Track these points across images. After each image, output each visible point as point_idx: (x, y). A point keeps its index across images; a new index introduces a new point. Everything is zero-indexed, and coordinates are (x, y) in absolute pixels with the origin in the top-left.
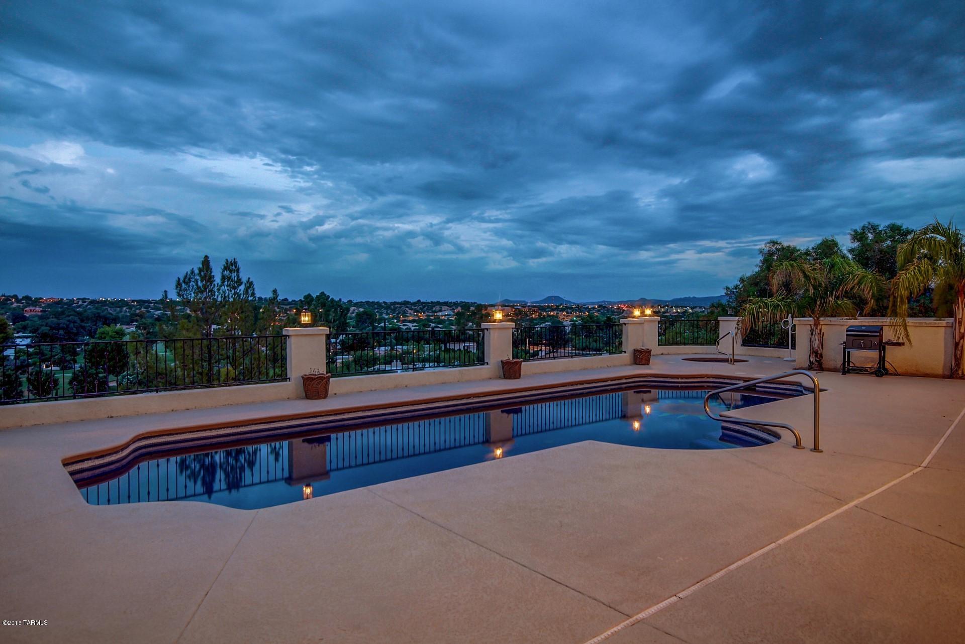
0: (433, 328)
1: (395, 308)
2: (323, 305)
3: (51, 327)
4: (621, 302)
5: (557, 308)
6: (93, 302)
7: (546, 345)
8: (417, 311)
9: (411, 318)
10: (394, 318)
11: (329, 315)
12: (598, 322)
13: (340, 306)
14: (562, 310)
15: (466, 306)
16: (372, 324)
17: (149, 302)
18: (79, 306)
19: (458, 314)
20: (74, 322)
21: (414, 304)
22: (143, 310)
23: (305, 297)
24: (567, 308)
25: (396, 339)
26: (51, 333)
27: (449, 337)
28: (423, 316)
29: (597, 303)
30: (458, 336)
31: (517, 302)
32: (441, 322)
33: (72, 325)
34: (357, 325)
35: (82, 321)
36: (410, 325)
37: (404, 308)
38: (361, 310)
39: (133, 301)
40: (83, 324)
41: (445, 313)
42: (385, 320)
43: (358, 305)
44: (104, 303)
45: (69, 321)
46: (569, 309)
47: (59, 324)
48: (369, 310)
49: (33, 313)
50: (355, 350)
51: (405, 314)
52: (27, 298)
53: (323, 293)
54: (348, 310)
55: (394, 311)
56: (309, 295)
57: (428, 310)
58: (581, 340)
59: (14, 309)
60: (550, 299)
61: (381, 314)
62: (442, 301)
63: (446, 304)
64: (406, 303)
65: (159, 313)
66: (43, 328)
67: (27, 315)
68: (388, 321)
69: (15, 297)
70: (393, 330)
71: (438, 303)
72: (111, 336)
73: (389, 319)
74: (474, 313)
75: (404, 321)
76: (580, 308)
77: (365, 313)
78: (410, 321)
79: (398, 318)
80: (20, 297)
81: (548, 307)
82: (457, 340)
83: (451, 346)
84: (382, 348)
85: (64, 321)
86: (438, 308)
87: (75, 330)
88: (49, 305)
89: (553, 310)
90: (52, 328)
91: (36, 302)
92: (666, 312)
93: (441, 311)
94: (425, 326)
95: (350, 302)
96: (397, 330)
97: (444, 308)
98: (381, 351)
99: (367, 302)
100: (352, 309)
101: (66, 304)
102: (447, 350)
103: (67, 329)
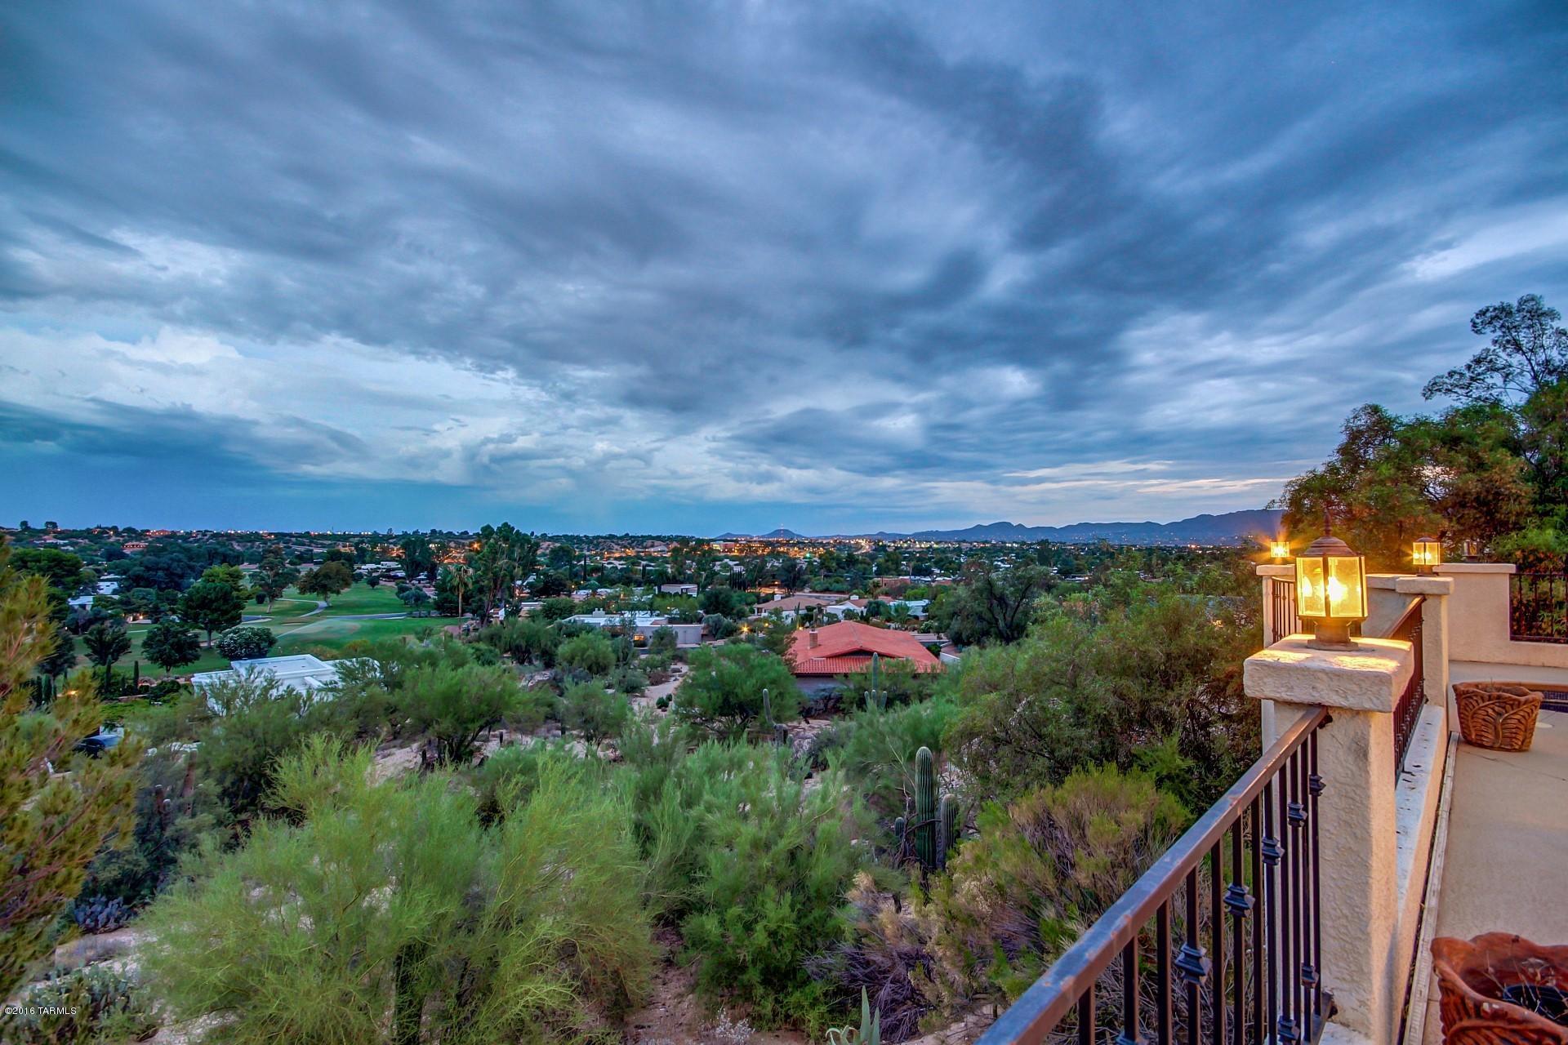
0: (644, 567)
1: (599, 543)
2: (506, 540)
3: (146, 567)
4: (860, 537)
5: (787, 544)
6: (215, 536)
7: (779, 586)
8: (625, 547)
9: (617, 555)
10: (596, 555)
11: (513, 552)
12: (839, 561)
13: (529, 541)
14: (794, 545)
15: (684, 541)
16: (570, 562)
17: (291, 535)
18: (197, 541)
19: (675, 550)
20: (179, 561)
21: (621, 538)
22: (282, 546)
23: (483, 529)
24: (799, 543)
25: (599, 580)
26: (146, 575)
27: (664, 579)
28: (631, 552)
29: (832, 537)
30: (674, 577)
31: (741, 536)
32: (653, 559)
33: (175, 564)
34: (552, 562)
35: (191, 559)
36: (617, 563)
37: (609, 542)
38: (558, 545)
39: (270, 534)
40: (192, 563)
41: (657, 550)
42: (585, 557)
43: (554, 539)
44: (229, 537)
45: (172, 559)
46: (801, 544)
47: (157, 563)
48: (567, 545)
49: (136, 549)
50: (548, 595)
51: (610, 550)
52: (130, 530)
53: (506, 524)
54: (538, 546)
55: (597, 546)
56: (488, 527)
57: (638, 545)
58: (820, 580)
59: (112, 544)
60: (777, 533)
61: (582, 549)
62: (654, 535)
63: (658, 538)
64: (611, 537)
65: (302, 549)
66: (136, 568)
67: (127, 551)
68: (590, 558)
69: (115, 529)
70: (596, 569)
71: (650, 537)
72: (222, 580)
73: (591, 557)
74: (694, 549)
75: (608, 558)
76: (813, 544)
77: (561, 548)
78: (616, 559)
79: (602, 555)
80: (120, 529)
81: (778, 542)
82: (673, 580)
83: (666, 588)
84: (582, 592)
85: (165, 559)
86: (649, 542)
87: (179, 571)
88: (158, 539)
89: (784, 545)
90: (148, 569)
91: (141, 535)
92: (909, 547)
93: (652, 546)
94: (633, 564)
95: (544, 535)
96: (601, 569)
97: (656, 543)
98: (580, 596)
99: (565, 536)
100: (545, 545)
101: (181, 537)
102: (663, 595)
103: (168, 570)
